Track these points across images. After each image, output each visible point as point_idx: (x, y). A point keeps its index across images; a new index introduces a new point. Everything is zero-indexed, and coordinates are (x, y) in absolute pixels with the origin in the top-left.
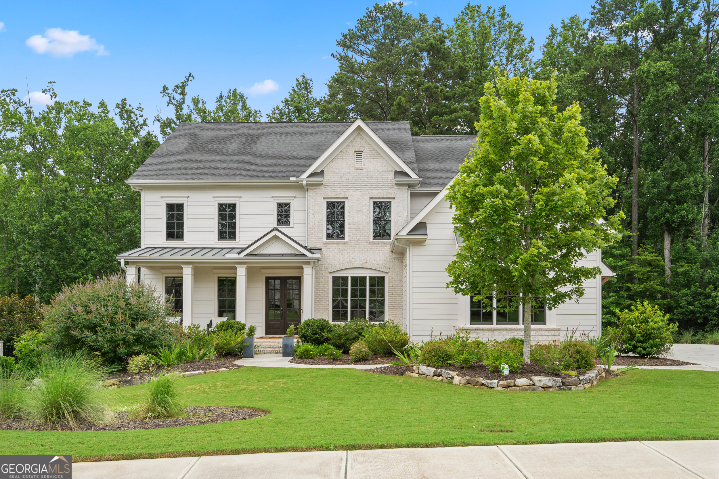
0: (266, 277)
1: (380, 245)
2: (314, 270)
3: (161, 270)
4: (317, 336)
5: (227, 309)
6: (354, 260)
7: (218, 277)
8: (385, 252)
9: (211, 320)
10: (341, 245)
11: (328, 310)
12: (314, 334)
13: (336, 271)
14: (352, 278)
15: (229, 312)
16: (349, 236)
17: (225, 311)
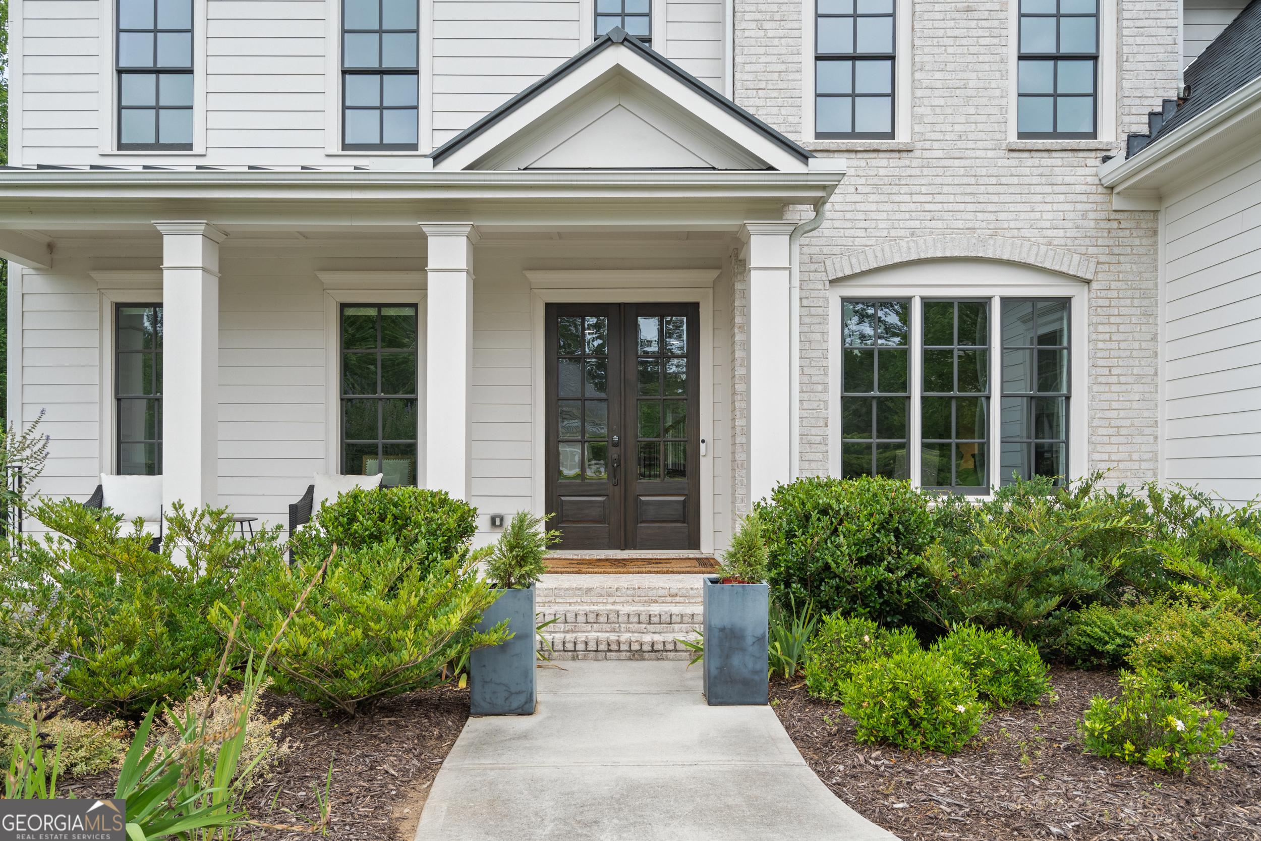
0: (548, 306)
1: (1056, 160)
2: (796, 249)
3: (96, 275)
4: (879, 572)
5: (380, 442)
6: (939, 224)
7: (343, 306)
8: (1079, 189)
9: (311, 488)
10: (881, 160)
11: (824, 442)
12: (863, 561)
13: (863, 274)
14: (929, 305)
15: (392, 451)
16: (916, 119)
17: (372, 451)
